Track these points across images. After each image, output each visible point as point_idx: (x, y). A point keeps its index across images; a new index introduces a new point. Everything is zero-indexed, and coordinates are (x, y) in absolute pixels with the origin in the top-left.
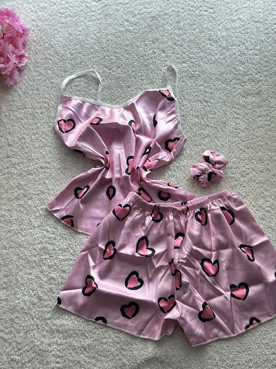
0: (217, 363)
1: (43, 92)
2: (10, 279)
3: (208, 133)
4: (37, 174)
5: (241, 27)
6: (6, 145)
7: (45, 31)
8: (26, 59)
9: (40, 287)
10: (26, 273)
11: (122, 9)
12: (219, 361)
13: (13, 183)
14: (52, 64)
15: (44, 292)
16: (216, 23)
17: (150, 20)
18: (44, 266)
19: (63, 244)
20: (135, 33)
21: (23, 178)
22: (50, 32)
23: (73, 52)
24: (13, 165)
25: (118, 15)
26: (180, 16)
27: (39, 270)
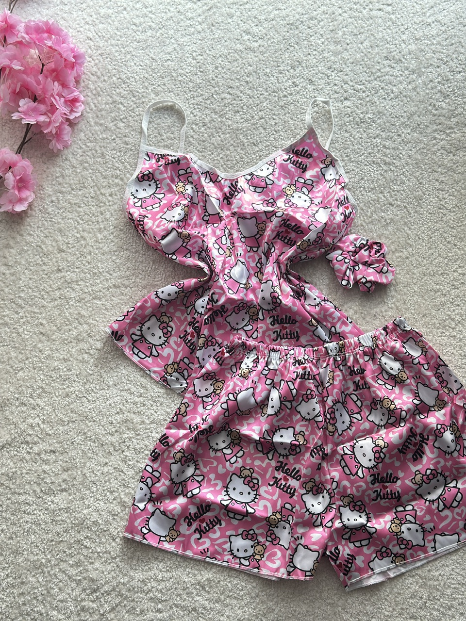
0: (425, 603)
1: (113, 159)
2: (73, 474)
3: (391, 216)
4: (108, 298)
5: (440, 35)
6: (55, 252)
7: (111, 57)
8: (81, 105)
9: (122, 487)
10: (99, 464)
11: (238, 14)
12: (429, 600)
13: (70, 313)
14: (124, 111)
15: (130, 493)
16: (397, 29)
17: (285, 30)
18: (127, 452)
19: (158, 413)
20: (262, 53)
21: (86, 305)
22: (119, 57)
23: (159, 89)
24: (68, 283)
25: (232, 23)
26: (336, 20)
27: (120, 457)
